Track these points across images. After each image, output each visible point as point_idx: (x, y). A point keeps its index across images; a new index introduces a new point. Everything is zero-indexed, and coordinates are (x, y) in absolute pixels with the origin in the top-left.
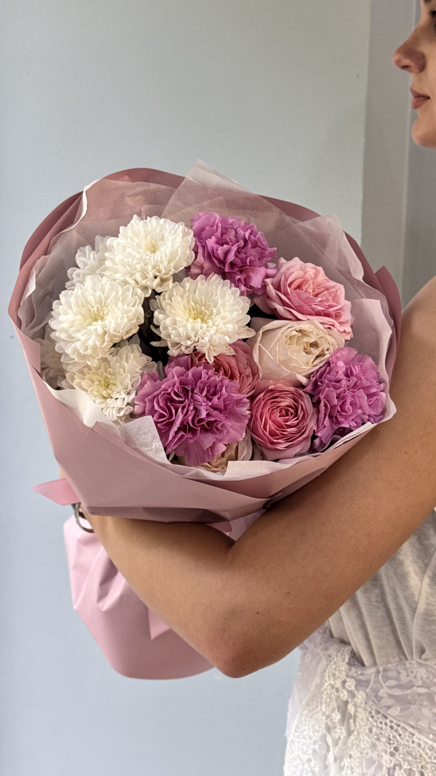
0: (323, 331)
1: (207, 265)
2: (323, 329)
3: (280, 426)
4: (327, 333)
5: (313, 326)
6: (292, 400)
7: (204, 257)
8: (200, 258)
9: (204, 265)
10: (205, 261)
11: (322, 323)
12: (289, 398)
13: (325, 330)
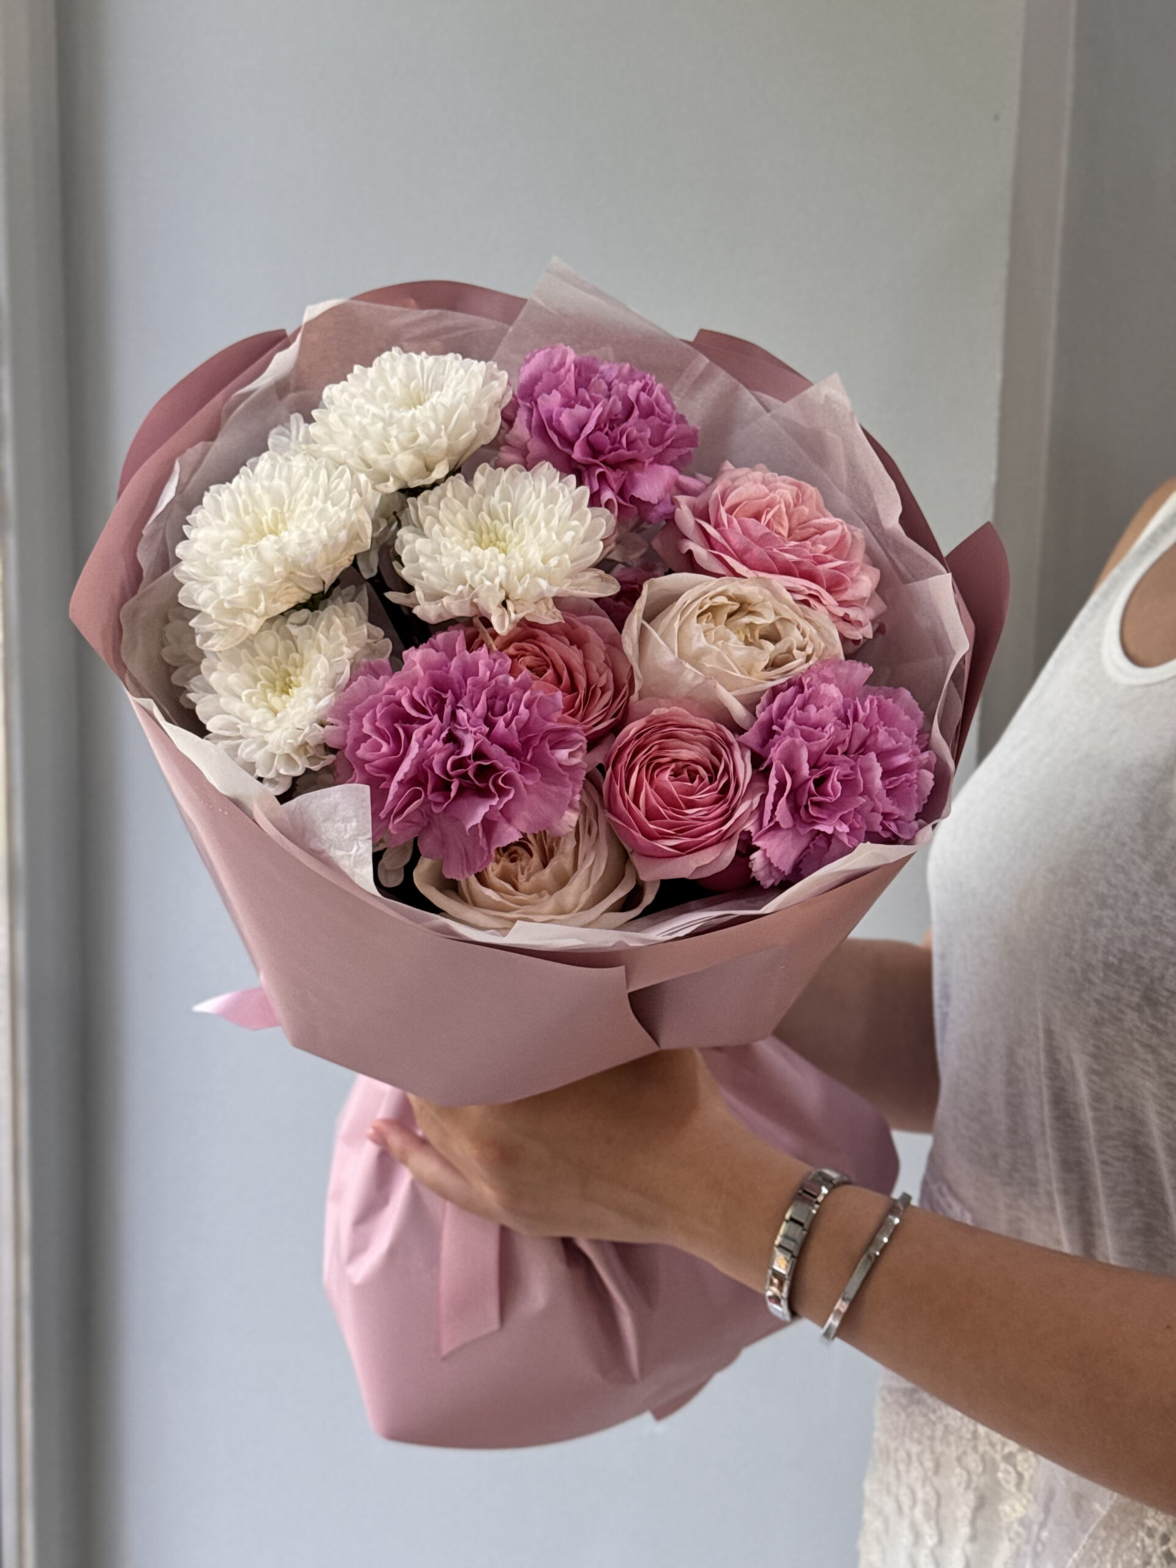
0: (792, 608)
1: (535, 446)
2: (793, 603)
3: (670, 802)
4: (802, 614)
5: (768, 593)
6: (707, 750)
7: (530, 428)
8: (521, 429)
9: (529, 444)
10: (532, 437)
11: (791, 591)
12: (700, 744)
13: (797, 606)
